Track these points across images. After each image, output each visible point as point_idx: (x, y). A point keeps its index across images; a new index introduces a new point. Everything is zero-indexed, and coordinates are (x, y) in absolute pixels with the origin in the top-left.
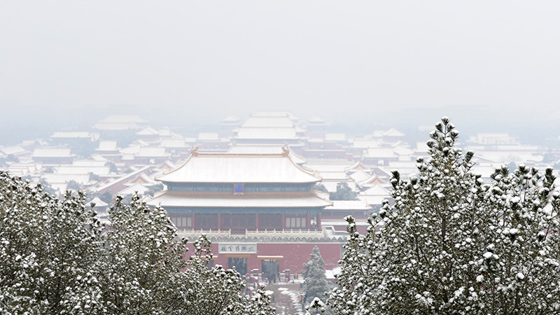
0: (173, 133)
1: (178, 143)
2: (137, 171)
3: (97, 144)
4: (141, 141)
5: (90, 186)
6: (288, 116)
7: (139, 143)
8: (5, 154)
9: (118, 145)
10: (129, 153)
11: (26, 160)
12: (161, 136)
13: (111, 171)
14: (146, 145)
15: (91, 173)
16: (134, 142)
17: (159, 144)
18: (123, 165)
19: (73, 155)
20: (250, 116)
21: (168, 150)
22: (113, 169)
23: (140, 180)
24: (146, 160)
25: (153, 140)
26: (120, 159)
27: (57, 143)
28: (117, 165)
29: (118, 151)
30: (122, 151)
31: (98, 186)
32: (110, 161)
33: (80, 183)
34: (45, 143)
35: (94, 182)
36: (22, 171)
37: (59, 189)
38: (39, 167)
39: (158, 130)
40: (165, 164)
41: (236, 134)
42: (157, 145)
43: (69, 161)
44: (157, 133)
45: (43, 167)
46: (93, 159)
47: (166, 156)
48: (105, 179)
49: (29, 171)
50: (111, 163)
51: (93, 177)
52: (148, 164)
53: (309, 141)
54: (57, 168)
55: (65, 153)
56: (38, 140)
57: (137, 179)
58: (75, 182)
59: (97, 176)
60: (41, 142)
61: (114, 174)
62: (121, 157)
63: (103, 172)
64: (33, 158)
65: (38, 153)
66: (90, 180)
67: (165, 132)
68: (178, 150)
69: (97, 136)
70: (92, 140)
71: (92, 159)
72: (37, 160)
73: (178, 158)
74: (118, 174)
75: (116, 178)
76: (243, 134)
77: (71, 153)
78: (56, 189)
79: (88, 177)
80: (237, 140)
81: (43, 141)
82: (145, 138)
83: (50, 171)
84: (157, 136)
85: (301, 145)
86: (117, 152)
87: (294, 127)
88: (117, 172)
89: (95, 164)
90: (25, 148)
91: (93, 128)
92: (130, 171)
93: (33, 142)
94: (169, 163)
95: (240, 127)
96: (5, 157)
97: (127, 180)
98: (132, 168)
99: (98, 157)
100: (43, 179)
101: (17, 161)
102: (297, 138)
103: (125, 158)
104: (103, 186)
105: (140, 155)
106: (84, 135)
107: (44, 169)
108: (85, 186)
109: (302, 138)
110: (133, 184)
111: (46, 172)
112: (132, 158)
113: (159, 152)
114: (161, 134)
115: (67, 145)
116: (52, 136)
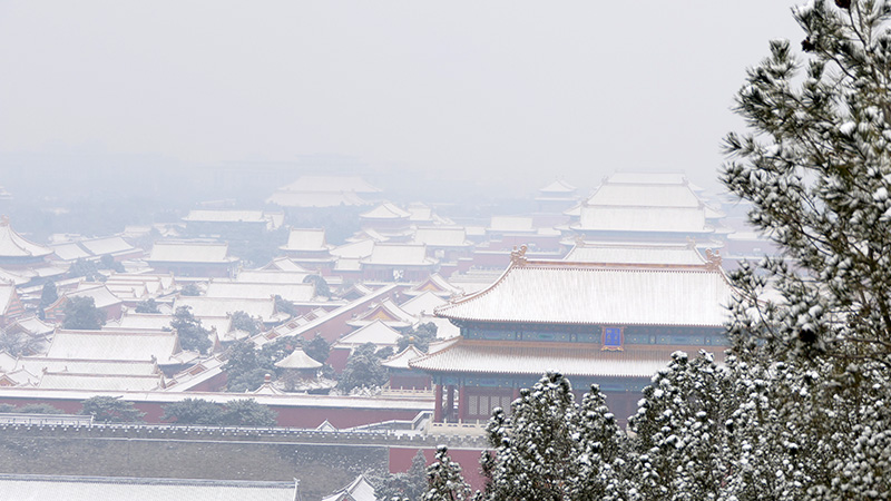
0: (435, 216)
1: (450, 237)
2: (370, 295)
3: (283, 235)
4: (371, 232)
5: (277, 324)
6: (685, 184)
7: (368, 236)
8: (94, 255)
9: (327, 240)
10: (350, 255)
11: (137, 268)
12: (412, 222)
13: (317, 294)
14: (383, 239)
15: (278, 297)
16: (357, 234)
17: (409, 238)
18: (338, 280)
19: (233, 259)
20: (605, 182)
21: (431, 251)
22: (322, 289)
23: (381, 314)
24: (385, 273)
25: (396, 230)
26: (330, 269)
27: (195, 232)
28: (329, 280)
29: (328, 251)
30: (336, 252)
31: (293, 327)
32: (314, 273)
33: (256, 317)
34: (172, 233)
35: (283, 317)
36: (133, 290)
37: (214, 330)
38: (167, 282)
39: (406, 209)
40: (430, 282)
41: (576, 219)
42: (405, 241)
43: (222, 271)
44: (404, 214)
45: (175, 282)
46: (277, 268)
47: (427, 263)
48: (306, 311)
49: (146, 291)
50: (316, 277)
51: (281, 305)
52: (391, 279)
53: (729, 237)
54: (204, 287)
55: (216, 254)
56: (156, 225)
57: (376, 312)
58: (246, 316)
59: (290, 303)
60: (162, 231)
61: (322, 301)
62: (333, 264)
63: (301, 295)
64: (151, 264)
65: (159, 253)
66: (276, 312)
67: (422, 214)
68: (450, 252)
69: (278, 221)
70: (269, 227)
71: (274, 268)
72: (161, 268)
73: (452, 269)
74: (330, 300)
75: (329, 309)
76: (589, 222)
77: (228, 255)
78: (209, 329)
79: (271, 306)
80: (580, 232)
81: (168, 227)
82: (380, 224)
83: (191, 291)
84: (405, 222)
85: (715, 246)
86: (326, 253)
87: (701, 207)
88: (330, 296)
89: (282, 278)
90: (130, 241)
91: (267, 201)
92: (355, 295)
93: (147, 229)
94: (437, 279)
95: (585, 205)
96: (96, 259)
97: (351, 314)
98: (360, 288)
99: (286, 264)
100: (184, 308)
101: (120, 269)
102: (707, 230)
103: (341, 266)
104: (304, 325)
105: (374, 261)
106: (253, 216)
107: (179, 288)
108: (266, 324)
109: (718, 231)
110: (367, 323)
111: (184, 293)
112: (355, 266)
113: (413, 257)
114: (411, 219)
115: (218, 236)
116: (186, 219)
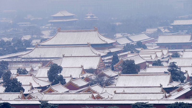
8: (133, 42)
11: (152, 46)
27: (177, 30)
34: (166, 31)
36: (151, 56)
37: (187, 72)
38: (165, 52)
45: (169, 52)
49: (157, 56)
54: (181, 53)
56: (159, 28)
60: (162, 30)
64: (158, 44)
65: (162, 40)
72: (162, 46)
77: (191, 39)
78: (185, 72)
81: (165, 28)
83: (176, 55)
90: (148, 35)
93: (156, 30)
96: (135, 44)
100: (173, 63)
101: (145, 47)
107: (171, 54)
111: (173, 56)
115: (187, 31)
116: (172, 24)
